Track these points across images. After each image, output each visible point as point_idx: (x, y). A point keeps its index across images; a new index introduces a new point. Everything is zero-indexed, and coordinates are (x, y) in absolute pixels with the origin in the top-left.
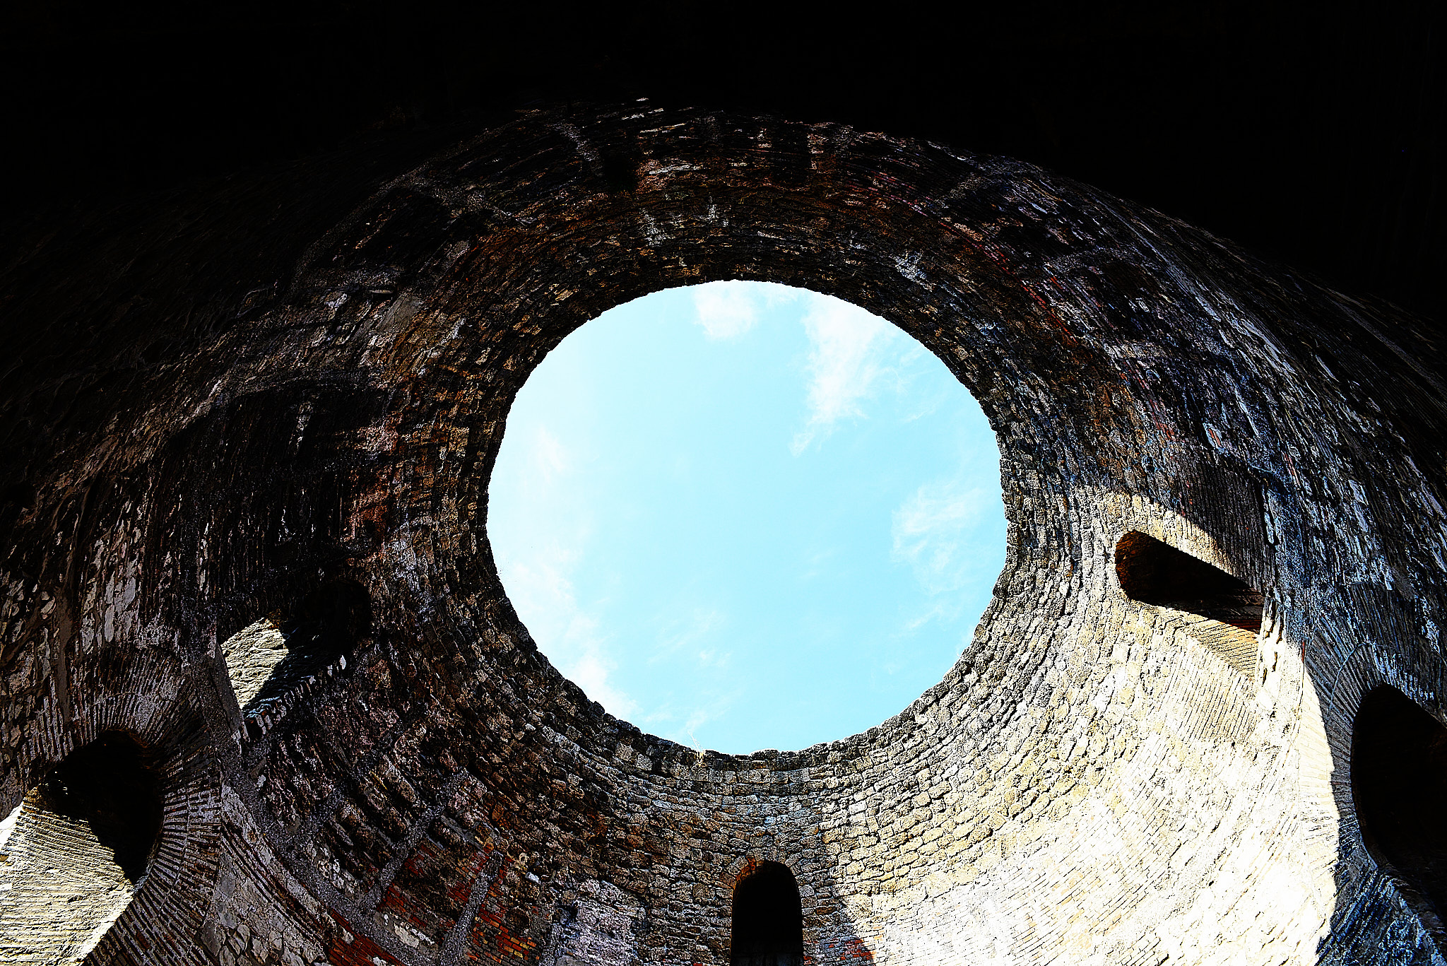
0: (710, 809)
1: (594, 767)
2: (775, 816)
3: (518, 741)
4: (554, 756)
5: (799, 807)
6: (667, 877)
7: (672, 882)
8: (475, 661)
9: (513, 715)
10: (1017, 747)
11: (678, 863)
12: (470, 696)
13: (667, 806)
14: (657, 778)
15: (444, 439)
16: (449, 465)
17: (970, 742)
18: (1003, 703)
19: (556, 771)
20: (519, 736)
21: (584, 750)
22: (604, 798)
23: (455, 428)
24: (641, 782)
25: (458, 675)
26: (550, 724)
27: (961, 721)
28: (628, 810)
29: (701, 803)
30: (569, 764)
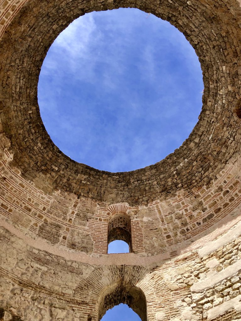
0: (216, 121)
1: (193, 156)
2: (223, 99)
3: (178, 177)
4: (186, 167)
5: (221, 91)
6: (232, 141)
7: (234, 140)
8: (149, 184)
9: (170, 176)
10: (203, 5)
11: (229, 136)
12: (159, 187)
13: (211, 135)
14: (202, 137)
15: (80, 181)
16: (89, 181)
17: (204, 24)
18: (188, 11)
19: (190, 168)
20: (176, 176)
21: (187, 157)
22: (203, 155)
23: (77, 178)
24: (202, 142)
25: (152, 190)
26: (176, 166)
27: (196, 27)
28: (209, 149)
29: (214, 124)
30: (190, 163)
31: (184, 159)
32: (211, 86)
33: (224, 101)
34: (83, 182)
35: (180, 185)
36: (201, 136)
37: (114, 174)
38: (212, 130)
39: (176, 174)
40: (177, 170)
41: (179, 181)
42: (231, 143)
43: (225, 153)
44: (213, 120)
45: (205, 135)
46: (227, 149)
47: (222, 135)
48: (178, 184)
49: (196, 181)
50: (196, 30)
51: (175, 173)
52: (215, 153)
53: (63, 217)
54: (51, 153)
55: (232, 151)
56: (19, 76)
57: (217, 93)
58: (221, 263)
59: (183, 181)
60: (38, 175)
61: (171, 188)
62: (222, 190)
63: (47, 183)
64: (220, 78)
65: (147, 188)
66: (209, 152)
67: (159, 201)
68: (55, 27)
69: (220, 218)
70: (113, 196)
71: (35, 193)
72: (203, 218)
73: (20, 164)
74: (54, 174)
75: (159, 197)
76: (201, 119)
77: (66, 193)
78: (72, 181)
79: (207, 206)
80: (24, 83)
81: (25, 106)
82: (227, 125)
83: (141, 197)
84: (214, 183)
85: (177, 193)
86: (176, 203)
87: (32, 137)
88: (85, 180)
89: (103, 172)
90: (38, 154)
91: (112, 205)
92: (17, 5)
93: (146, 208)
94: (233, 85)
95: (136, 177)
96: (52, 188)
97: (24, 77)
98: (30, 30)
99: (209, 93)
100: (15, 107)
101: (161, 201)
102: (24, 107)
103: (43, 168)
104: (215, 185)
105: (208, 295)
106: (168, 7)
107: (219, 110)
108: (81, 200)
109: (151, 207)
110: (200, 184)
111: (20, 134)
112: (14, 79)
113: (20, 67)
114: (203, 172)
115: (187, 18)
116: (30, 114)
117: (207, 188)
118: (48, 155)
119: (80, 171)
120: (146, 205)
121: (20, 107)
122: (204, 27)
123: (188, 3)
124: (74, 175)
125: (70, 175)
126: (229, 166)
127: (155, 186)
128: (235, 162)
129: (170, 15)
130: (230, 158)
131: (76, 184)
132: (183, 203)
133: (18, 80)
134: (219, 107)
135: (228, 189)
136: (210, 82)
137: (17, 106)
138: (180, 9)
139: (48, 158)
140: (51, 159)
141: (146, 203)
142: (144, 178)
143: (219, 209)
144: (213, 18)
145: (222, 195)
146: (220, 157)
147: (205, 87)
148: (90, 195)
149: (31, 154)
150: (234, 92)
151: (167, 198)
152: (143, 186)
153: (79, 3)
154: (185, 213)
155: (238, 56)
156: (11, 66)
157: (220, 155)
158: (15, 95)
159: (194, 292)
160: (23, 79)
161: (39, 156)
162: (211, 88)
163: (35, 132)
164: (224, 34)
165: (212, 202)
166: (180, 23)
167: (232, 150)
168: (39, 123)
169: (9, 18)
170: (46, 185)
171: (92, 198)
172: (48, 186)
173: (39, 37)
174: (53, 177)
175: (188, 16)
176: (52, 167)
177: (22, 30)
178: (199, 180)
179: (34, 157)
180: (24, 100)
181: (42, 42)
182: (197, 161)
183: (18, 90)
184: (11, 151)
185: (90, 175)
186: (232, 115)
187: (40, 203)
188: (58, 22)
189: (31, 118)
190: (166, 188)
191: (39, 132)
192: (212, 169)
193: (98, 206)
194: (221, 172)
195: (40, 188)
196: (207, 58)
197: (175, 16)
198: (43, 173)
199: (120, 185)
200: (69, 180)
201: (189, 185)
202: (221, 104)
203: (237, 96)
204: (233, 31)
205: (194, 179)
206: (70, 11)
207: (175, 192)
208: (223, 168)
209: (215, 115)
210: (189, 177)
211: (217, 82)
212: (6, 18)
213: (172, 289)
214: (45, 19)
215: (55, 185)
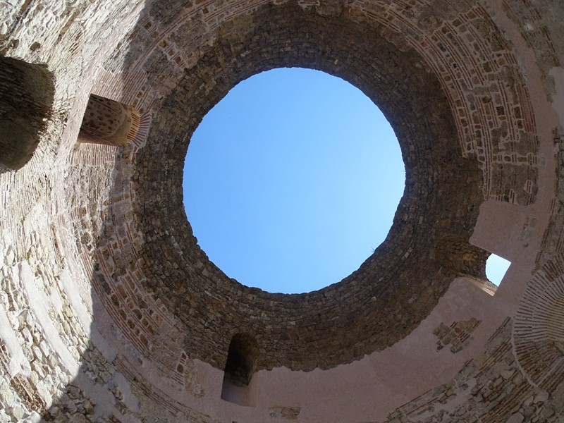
0: (228, 303)
1: (186, 264)
3: (161, 236)
4: (172, 252)
5: (266, 315)
6: (204, 325)
7: (205, 328)
8: (160, 189)
9: (163, 223)
10: (368, 314)
11: (210, 321)
12: (151, 204)
13: (210, 295)
14: (209, 281)
15: (207, 80)
16: (200, 94)
17: (347, 308)
18: (366, 295)
19: (170, 258)
20: (162, 234)
21: (184, 255)
22: (186, 280)
23: (213, 79)
24: (203, 280)
25: (151, 191)
26: (175, 236)
27: (344, 299)
28: (194, 290)
29: (225, 300)
30: (177, 258)
31: (183, 250)
32: (272, 302)
33: (252, 317)
34: (203, 85)
35: (149, 239)
36: (211, 280)
37: (190, 135)
38: (218, 297)
39: (165, 234)
40: (170, 236)
41: (155, 238)
42: (201, 323)
43: (187, 313)
44: (230, 299)
45: (211, 285)
46: (193, 316)
47: (211, 311)
48: (151, 236)
49: (152, 265)
50: (342, 298)
51: (167, 232)
52: (188, 298)
53: (176, 34)
54: (267, 58)
55: (191, 324)
56: (388, 77)
57: (263, 309)
58: (59, 316)
59: (154, 245)
60: (253, 25)
61: (148, 224)
62: (141, 307)
63: (236, 32)
64: (282, 316)
65: (155, 184)
66: (189, 289)
67: (134, 200)
68: (412, 147)
69: (106, 305)
70: (162, 126)
71: (236, 10)
72: (104, 275)
73: (286, 10)
74: (239, 48)
75: (139, 201)
76: (233, 282)
77: (202, 53)
78: (212, 69)
79: (120, 282)
80: (375, 77)
81: (348, 61)
82: (223, 318)
83: (146, 172)
84: (150, 294)
85: (140, 233)
86: (126, 230)
87: (304, 45)
88: (204, 89)
89: (200, 121)
90: (278, 40)
91: (150, 120)
92: (464, 128)
93: (129, 179)
94: (273, 332)
95: (174, 169)
96: (223, 37)
97: (382, 82)
98: (428, 121)
99: (264, 298)
100: (356, 49)
101: (134, 204)
102: (348, 59)
103: (257, 37)
104: (146, 295)
105: (19, 298)
106: (376, 274)
107: (242, 310)
108: (181, 72)
109: (129, 186)
110: (149, 272)
111: (321, 32)
112: (390, 70)
113: (397, 85)
114: (163, 277)
115: (357, 292)
116: (335, 60)
117: (142, 283)
118: (267, 52)
119: (219, 87)
120: (133, 179)
121: (351, 54)
122: (343, 308)
123: (375, 297)
124: (218, 76)
125: (222, 70)
126: (173, 320)
127: (154, 197)
128: (178, 328)
129: (365, 274)
130: (182, 321)
131: (206, 73)
132: (125, 241)
133: (384, 73)
134: (245, 310)
135: (143, 318)
136: (276, 302)
137: (356, 51)
138: (370, 287)
139: (264, 50)
140: (260, 54)
141: (135, 178)
142: (169, 182)
143: (117, 304)
144: (353, 321)
145: (136, 307)
146: (182, 305)
147: (271, 294)
148: (179, 89)
149: (285, 31)
150: (265, 332)
151: (135, 215)
152: (159, 178)
153: (422, 185)
154: (112, 243)
155: (307, 342)
156: (406, 77)
157: (185, 305)
158: (370, 58)
159: (20, 267)
160: (380, 78)
161: (275, 40)
162: (269, 303)
163: (307, 53)
164: (333, 330)
165: (126, 290)
166: (353, 283)
167: (193, 325)
168: (315, 63)
169: (458, 112)
170: (232, 30)
171: (174, 91)
172: (229, 32)
173: (413, 126)
174: (236, 45)
175: (360, 293)
176: (249, 49)
177: (434, 115)
178: (154, 271)
179: (279, 33)
180: (356, 64)
181: (406, 125)
182: (178, 269)
183: (373, 65)
184: (310, 9)
185: (207, 98)
186: (236, 327)
187: (218, 10)
188: (415, 153)
189: (329, 58)
190: (148, 216)
191: (305, 57)
192: (167, 292)
193: (160, 97)
194: (163, 306)
195: (236, 19)
196: (307, 303)
197: (363, 279)
198: (250, 33)
199: (173, 140)
200: (216, 65)
201: (148, 252)
202: (249, 313)
203: (259, 336)
204: (335, 341)
205: (154, 262)
206: (418, 172)
207: (141, 230)
208: (169, 310)
209: (236, 302)
210: (158, 255)
211: (276, 311)
212: (461, 110)
213: (24, 222)
214: (428, 144)
215: (224, 42)
